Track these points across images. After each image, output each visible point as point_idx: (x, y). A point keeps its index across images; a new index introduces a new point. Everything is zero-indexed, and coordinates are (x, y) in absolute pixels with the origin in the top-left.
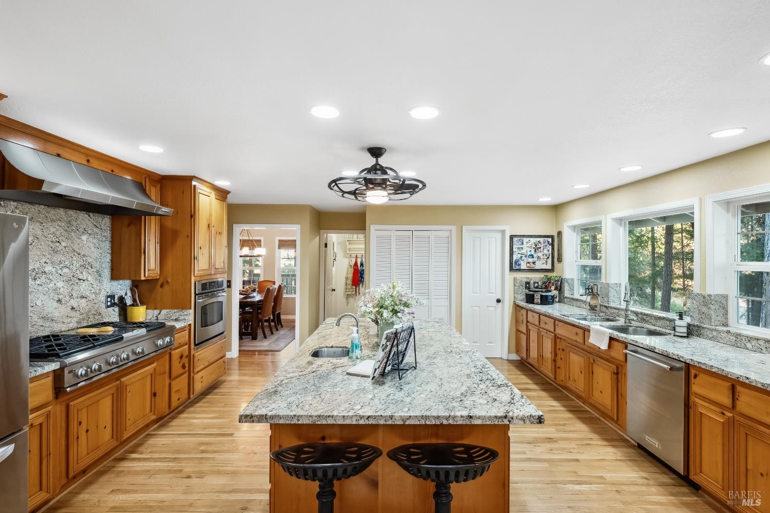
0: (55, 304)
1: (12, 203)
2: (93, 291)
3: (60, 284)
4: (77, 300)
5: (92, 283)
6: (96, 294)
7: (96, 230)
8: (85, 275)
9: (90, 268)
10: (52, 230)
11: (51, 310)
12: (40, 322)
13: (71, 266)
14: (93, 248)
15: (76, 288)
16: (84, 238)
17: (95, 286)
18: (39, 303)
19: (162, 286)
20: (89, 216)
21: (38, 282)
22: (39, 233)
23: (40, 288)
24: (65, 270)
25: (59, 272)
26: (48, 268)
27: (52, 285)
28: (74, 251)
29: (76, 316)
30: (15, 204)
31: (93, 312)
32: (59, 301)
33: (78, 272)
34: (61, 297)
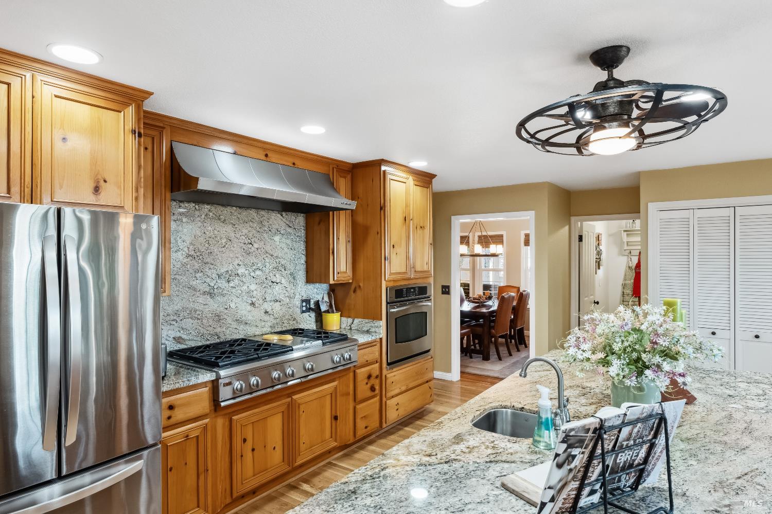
0: (249, 308)
1: (206, 206)
2: (287, 295)
3: (253, 287)
4: (271, 304)
5: (286, 285)
6: (290, 297)
7: (289, 230)
8: (278, 278)
9: (283, 270)
10: (245, 231)
11: (244, 312)
12: (234, 325)
13: (264, 268)
14: (286, 250)
15: (269, 291)
16: (277, 238)
17: (289, 289)
18: (233, 305)
19: (355, 291)
20: (282, 215)
21: (232, 284)
22: (232, 235)
23: (234, 290)
24: (258, 272)
25: (252, 274)
26: (241, 270)
27: (245, 287)
28: (267, 253)
29: (270, 321)
30: (209, 207)
31: (287, 317)
32: (253, 304)
33: (271, 274)
34: (254, 300)
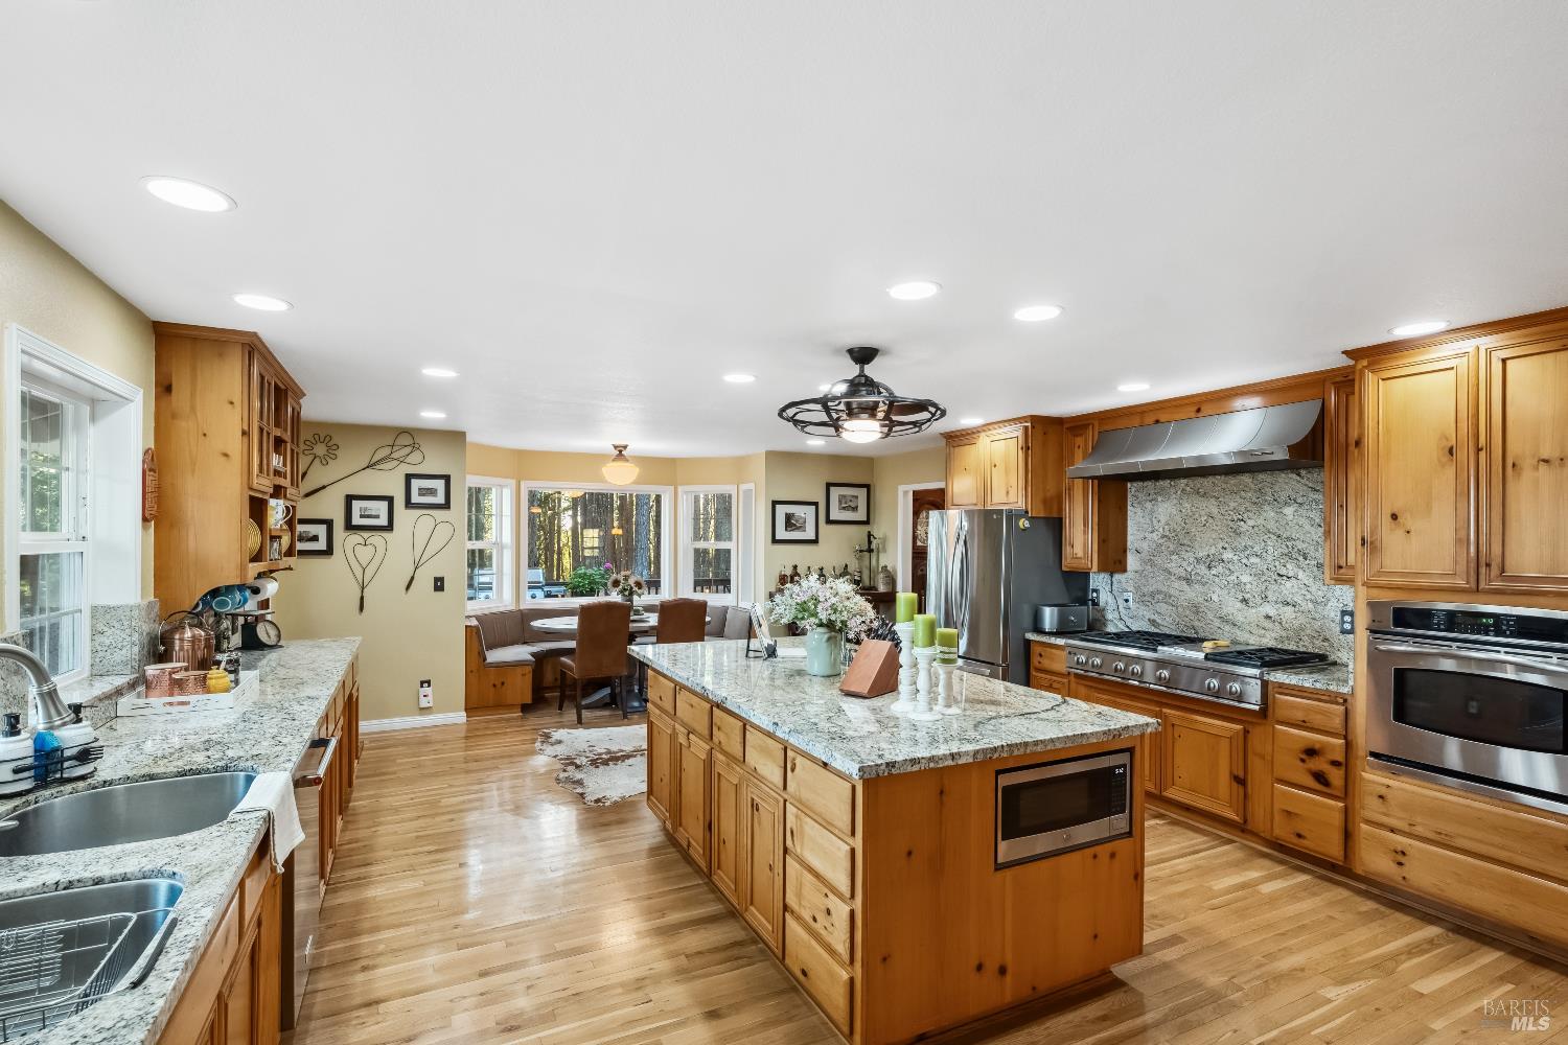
0: (1239, 605)
1: (1182, 481)
2: (1308, 597)
3: (1245, 578)
4: (1276, 606)
5: (1306, 582)
6: (1315, 602)
7: (1313, 496)
8: (1291, 569)
9: (1301, 558)
10: (1232, 505)
11: (1230, 610)
12: (1217, 623)
13: (1265, 554)
14: (1307, 527)
15: (1274, 587)
16: (1289, 511)
17: (1313, 589)
18: (1215, 598)
20: (1299, 475)
21: (1213, 572)
22: (1215, 511)
23: (1217, 579)
24: (1254, 560)
25: (1244, 561)
26: (1227, 555)
27: (1233, 578)
28: (1269, 532)
29: (1277, 631)
30: (1185, 481)
31: (1308, 632)
32: (1244, 601)
33: (1277, 563)
34: (1247, 596)
